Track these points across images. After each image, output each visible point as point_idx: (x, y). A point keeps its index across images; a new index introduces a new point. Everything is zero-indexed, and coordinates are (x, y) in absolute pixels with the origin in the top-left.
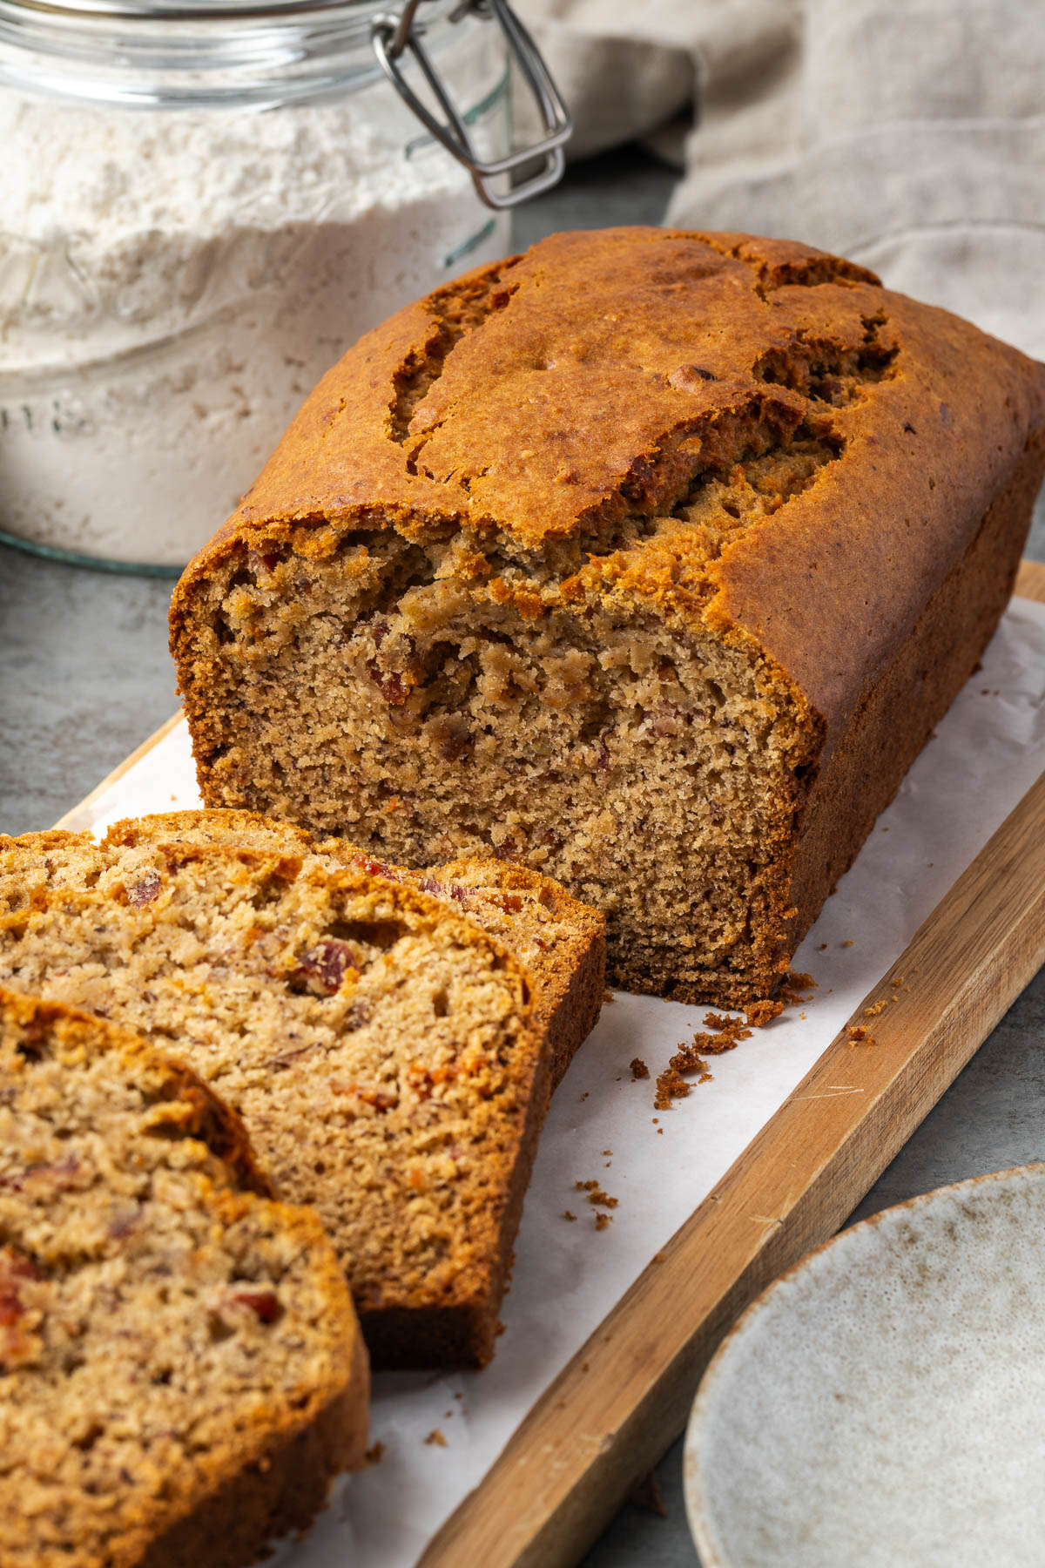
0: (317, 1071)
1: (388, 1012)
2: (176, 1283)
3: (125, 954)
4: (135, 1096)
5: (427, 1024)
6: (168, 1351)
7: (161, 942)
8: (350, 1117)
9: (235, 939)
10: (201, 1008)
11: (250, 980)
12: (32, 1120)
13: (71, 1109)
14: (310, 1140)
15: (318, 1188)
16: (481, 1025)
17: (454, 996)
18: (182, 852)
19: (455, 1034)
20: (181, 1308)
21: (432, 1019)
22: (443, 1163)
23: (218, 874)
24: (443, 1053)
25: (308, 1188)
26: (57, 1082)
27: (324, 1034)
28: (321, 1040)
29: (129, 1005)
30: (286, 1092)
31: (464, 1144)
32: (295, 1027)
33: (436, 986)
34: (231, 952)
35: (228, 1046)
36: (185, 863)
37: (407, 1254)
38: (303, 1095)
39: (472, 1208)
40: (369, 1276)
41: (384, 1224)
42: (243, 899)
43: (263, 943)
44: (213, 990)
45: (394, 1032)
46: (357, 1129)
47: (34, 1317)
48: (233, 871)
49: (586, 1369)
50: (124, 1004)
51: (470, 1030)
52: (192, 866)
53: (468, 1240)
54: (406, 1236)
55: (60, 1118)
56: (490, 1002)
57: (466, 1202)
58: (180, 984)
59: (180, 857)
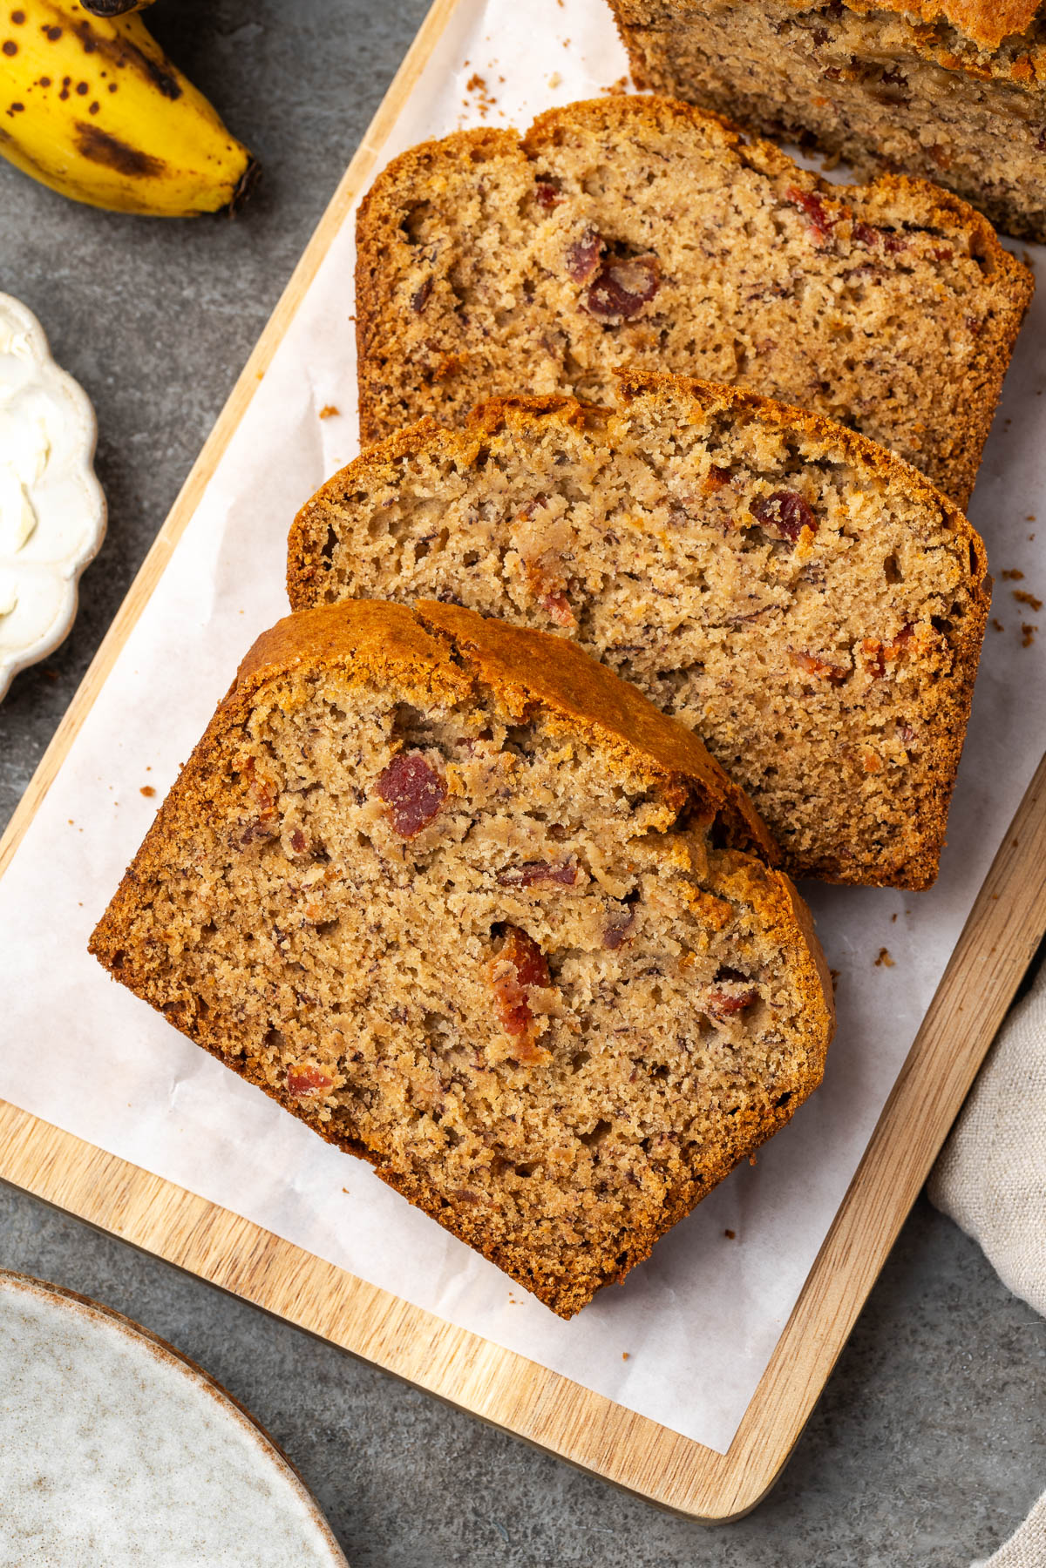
0: (775, 635)
1: (842, 576)
2: (667, 983)
3: (586, 489)
4: (623, 803)
5: (880, 590)
6: (663, 1048)
7: (620, 475)
8: (808, 691)
9: (693, 486)
10: (664, 557)
11: (709, 532)
12: (528, 822)
13: (563, 808)
14: (771, 708)
15: (779, 760)
16: (931, 596)
17: (906, 562)
18: (637, 380)
19: (906, 603)
20: (673, 1007)
21: (884, 587)
22: (894, 745)
23: (673, 408)
24: (895, 626)
25: (769, 759)
26: (548, 785)
27: (780, 595)
28: (778, 602)
29: (593, 550)
30: (746, 655)
31: (916, 727)
32: (754, 586)
33: (886, 550)
34: (690, 500)
35: (689, 602)
36: (639, 393)
37: (862, 832)
38: (762, 660)
39: (922, 792)
40: (827, 853)
41: (841, 801)
42: (699, 440)
43: (720, 494)
44: (673, 537)
45: (848, 599)
46: (814, 703)
47: (543, 1024)
48: (686, 406)
49: (1015, 844)
50: (587, 548)
51: (922, 602)
52: (648, 396)
53: (919, 827)
54: (862, 816)
55: (553, 817)
56: (939, 573)
57: (916, 787)
58: (640, 523)
59: (635, 386)
